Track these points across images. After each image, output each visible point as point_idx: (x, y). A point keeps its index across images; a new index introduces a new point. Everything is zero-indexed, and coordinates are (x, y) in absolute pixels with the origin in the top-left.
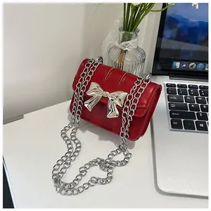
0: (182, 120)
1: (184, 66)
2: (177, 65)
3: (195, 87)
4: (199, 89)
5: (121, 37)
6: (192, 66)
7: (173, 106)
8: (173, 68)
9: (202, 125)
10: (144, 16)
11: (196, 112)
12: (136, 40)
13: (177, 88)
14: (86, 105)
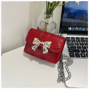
0: (74, 53)
1: (73, 29)
2: (70, 29)
3: (78, 38)
4: (80, 39)
5: (45, 17)
6: (77, 29)
7: (70, 47)
8: (68, 30)
9: (83, 55)
10: (55, 7)
11: (80, 49)
12: (52, 18)
13: (71, 39)
14: (32, 48)
